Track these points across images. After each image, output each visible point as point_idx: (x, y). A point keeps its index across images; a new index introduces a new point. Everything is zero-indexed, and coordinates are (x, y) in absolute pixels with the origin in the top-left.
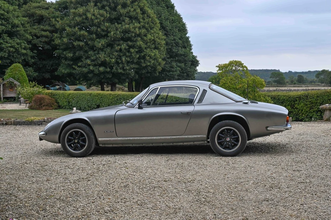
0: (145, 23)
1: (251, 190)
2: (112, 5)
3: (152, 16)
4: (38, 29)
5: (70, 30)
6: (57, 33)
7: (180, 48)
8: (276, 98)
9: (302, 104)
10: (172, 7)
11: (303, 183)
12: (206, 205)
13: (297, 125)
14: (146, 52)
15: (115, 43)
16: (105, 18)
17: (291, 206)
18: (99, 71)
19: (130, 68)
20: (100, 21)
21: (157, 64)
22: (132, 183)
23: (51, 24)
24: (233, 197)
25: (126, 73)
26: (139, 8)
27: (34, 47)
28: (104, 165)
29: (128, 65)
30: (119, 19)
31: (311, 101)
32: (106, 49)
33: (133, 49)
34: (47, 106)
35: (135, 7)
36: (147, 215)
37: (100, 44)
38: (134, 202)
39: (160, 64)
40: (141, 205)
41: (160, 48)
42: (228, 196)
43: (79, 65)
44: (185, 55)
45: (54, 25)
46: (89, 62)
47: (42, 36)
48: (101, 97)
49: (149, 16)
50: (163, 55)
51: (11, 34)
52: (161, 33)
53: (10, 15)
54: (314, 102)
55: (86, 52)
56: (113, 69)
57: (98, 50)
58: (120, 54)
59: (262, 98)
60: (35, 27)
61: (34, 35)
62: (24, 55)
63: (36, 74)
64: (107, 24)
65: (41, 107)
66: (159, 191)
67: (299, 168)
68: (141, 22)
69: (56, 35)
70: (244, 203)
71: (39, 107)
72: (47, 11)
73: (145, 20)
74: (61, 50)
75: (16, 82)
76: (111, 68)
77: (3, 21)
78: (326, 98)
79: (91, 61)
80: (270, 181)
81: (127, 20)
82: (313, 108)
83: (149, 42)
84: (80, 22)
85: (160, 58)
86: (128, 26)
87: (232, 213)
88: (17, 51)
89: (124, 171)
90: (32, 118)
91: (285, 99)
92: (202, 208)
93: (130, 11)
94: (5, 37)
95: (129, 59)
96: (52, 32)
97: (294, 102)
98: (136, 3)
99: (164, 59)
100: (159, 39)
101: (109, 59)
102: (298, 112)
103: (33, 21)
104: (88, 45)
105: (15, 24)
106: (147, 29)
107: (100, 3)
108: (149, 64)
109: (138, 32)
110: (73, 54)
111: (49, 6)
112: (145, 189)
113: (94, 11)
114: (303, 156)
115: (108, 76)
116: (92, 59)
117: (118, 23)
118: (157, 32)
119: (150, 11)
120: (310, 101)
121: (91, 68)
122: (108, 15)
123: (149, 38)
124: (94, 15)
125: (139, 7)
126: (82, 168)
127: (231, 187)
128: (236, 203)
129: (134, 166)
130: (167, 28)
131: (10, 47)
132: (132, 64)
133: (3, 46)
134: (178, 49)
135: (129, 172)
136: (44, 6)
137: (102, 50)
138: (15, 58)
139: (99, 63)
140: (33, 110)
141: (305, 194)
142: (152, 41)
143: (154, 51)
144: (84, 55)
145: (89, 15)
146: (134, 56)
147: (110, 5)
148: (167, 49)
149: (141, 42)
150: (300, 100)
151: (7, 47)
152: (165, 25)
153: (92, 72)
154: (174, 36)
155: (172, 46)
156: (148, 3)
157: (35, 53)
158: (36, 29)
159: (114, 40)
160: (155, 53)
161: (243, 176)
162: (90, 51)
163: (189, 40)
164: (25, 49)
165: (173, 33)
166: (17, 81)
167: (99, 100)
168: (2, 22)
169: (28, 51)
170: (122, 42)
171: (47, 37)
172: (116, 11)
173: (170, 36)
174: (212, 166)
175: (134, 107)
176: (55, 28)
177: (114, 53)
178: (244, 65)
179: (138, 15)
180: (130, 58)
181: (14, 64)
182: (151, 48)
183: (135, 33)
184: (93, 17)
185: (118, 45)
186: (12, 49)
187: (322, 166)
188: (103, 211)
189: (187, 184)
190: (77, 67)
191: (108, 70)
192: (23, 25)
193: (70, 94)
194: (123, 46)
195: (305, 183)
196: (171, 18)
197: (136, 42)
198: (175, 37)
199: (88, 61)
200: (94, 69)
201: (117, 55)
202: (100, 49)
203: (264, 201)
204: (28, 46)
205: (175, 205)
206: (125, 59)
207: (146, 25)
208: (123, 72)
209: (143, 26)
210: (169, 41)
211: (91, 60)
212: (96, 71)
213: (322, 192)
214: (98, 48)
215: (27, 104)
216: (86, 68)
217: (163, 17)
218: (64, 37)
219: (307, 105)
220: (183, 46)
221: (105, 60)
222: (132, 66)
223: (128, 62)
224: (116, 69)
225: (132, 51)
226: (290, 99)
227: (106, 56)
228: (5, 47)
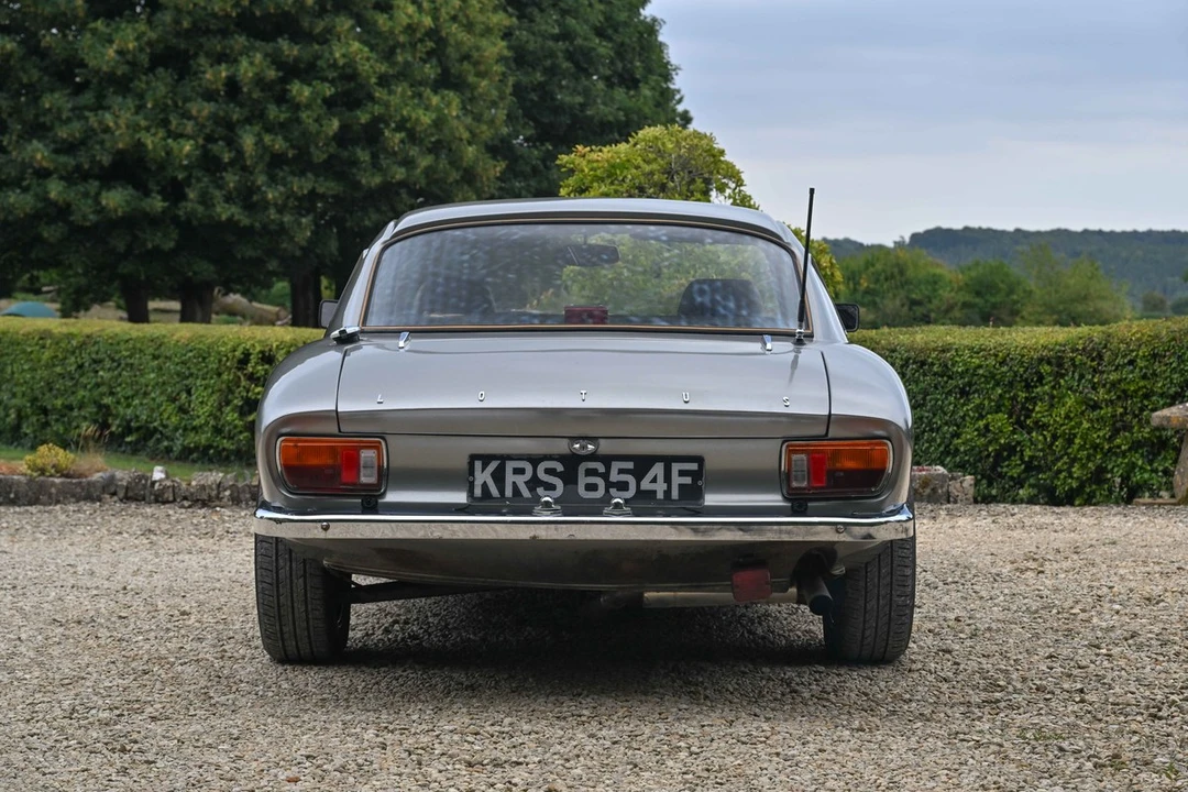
7: (601, 84)
8: (932, 364)
9: (1070, 401)
14: (387, 105)
15: (201, 46)
18: (101, 210)
19: (288, 198)
21: (455, 175)
25: (264, 227)
29: (273, 179)
31: (1120, 381)
32: (148, 83)
33: (309, 85)
37: (111, 52)
41: (471, 79)
46: (39, 156)
50: (492, 122)
54: (1136, 391)
56: (184, 197)
57: (100, 83)
58: (227, 112)
76: (175, 192)
79: (56, 151)
83: (403, 46)
85: (470, 143)
91: (981, 371)
95: (279, 144)
97: (1028, 386)
99: (497, 149)
100: (469, 27)
101: (164, 139)
102: (1051, 447)
104: (41, 55)
108: (400, 173)
115: (157, 241)
116: (64, 141)
120: (1114, 385)
121: (55, 189)
123: (405, 21)
132: (302, 173)
134: (586, 92)
137: (120, 83)
139: (102, 167)
142: (421, 40)
143: (435, 100)
144: (16, 111)
146: (313, 128)
148: (518, 90)
149: (356, 45)
150: (1062, 376)
153: (62, 212)
154: (564, 13)
155: (552, 71)
159: (196, 31)
160: (438, 109)
162: (52, 91)
163: (661, 38)
170: (241, 40)
173: (542, 10)
177: (194, 108)
180: (286, 139)
182: (420, 84)
185: (220, 58)
191: (157, 204)
194: (244, 63)
197: (326, 41)
198: (571, 21)
199: (39, 152)
200: (71, 195)
201: (208, 118)
202: (111, 78)
206: (259, 142)
208: (246, 221)
210: (533, 45)
211: (52, 146)
212: (85, 213)
214: (97, 72)
216: (25, 190)
219: (1095, 406)
220: (620, 76)
221: (140, 145)
222: (301, 185)
223: (276, 161)
224: (200, 203)
225: (300, 93)
226: (1005, 369)
227: (143, 123)
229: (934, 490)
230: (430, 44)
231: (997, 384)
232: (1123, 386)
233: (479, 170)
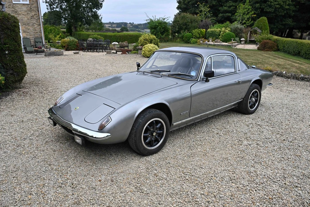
34: (268, 48)
62: (287, 9)
65: (265, 49)
75: (258, 30)
88: (282, 7)
131: (277, 4)
133: (272, 4)
138: (280, 12)
140: (259, 51)
151: (275, 5)
157: (297, 8)
164: (289, 5)
166: (260, 29)
169: (291, 6)
181: (262, 18)
186: (277, 6)
204: (292, 3)
228: (273, 5)
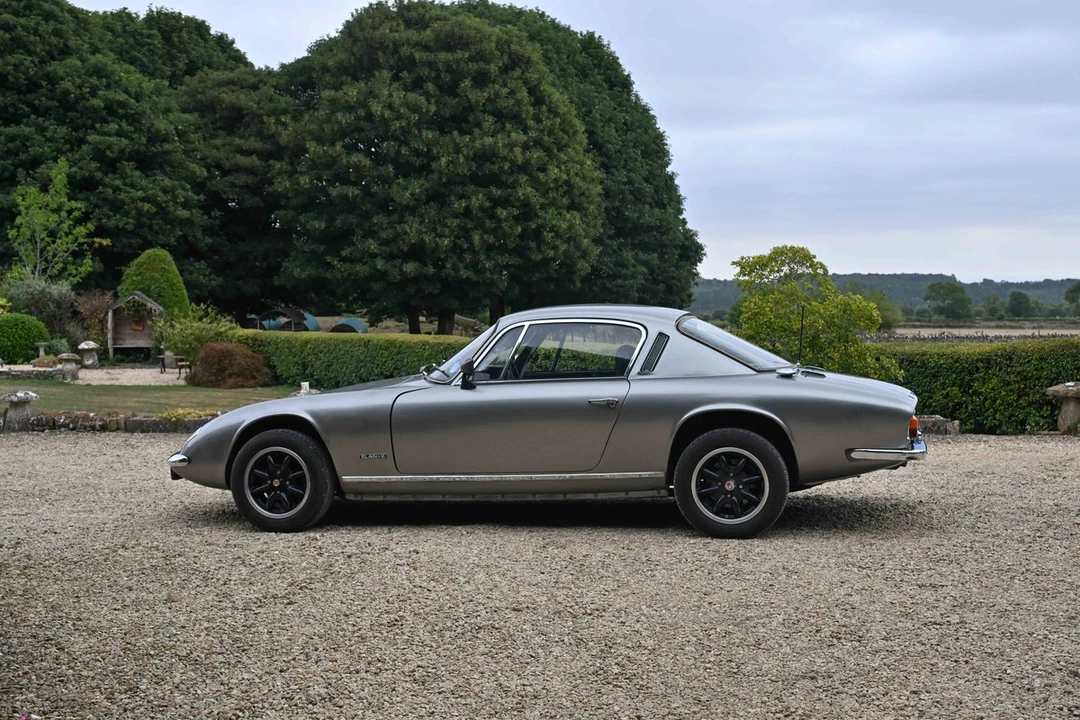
0: (542, 131)
1: (772, 643)
2: (446, 77)
3: (563, 109)
4: (227, 147)
5: (320, 150)
6: (279, 158)
7: (647, 206)
8: (917, 362)
9: (995, 381)
10: (626, 83)
11: (938, 627)
12: (621, 687)
13: (971, 446)
14: (545, 219)
15: (452, 190)
16: (422, 115)
17: (879, 696)
18: (403, 273)
19: (496, 266)
20: (409, 124)
21: (578, 254)
22: (416, 614)
23: (266, 132)
24: (708, 665)
25: (484, 281)
26: (524, 88)
27: (214, 201)
28: (349, 557)
29: (489, 258)
30: (466, 121)
31: (1022, 371)
32: (425, 209)
33: (506, 209)
34: (238, 375)
35: (512, 84)
36: (433, 713)
37: (408, 194)
38: (403, 673)
39: (584, 255)
40: (423, 684)
41: (585, 205)
42: (696, 659)
43: (344, 255)
44: (660, 227)
45: (272, 136)
46: (372, 248)
47: (237, 169)
48: (398, 353)
49: (553, 112)
50: (595, 226)
51: (147, 163)
52: (589, 162)
53: (145, 106)
54: (1032, 377)
55: (367, 216)
56: (444, 267)
57: (402, 210)
58: (465, 224)
59: (869, 360)
60: (218, 142)
61: (214, 164)
62: (183, 222)
63: (216, 282)
64: (429, 135)
65: (223, 379)
66: (488, 639)
67: (936, 580)
68: (531, 129)
69: (278, 166)
70: (739, 684)
71: (218, 380)
72: (253, 94)
73: (542, 121)
74: (292, 212)
75: (151, 304)
76: (439, 264)
77: (124, 124)
78: (1068, 362)
79: (379, 245)
80: (838, 616)
81: (489, 121)
82: (1028, 395)
83: (552, 189)
84: (348, 127)
85: (585, 238)
86: (491, 139)
87: (695, 712)
88: (162, 211)
89: (404, 577)
90: (180, 411)
91: (944, 366)
92: (605, 697)
93: (497, 95)
94: (128, 171)
95: (491, 239)
96: (265, 156)
97: (970, 373)
98: (517, 73)
99: (596, 241)
100: (584, 178)
101: (434, 238)
102: (984, 404)
103: (212, 123)
104: (372, 195)
105: (158, 131)
106: (547, 150)
107: (409, 72)
108: (551, 253)
109: (520, 159)
110: (327, 222)
111: (261, 81)
112: (448, 634)
113: (390, 95)
114: (960, 541)
115: (430, 290)
116: (384, 239)
117: (462, 133)
118: (577, 159)
119: (557, 96)
120: (1019, 373)
121: (380, 264)
122: (433, 108)
123: (553, 176)
124: (390, 107)
125: (525, 83)
126: (283, 563)
127: (713, 632)
128: (715, 681)
129: (440, 561)
130: (610, 146)
131: (143, 200)
132: (503, 254)
133: (123, 196)
134: (640, 211)
135: (417, 579)
136: (246, 80)
137: (412, 210)
138: (157, 233)
139: (403, 251)
140: (198, 388)
141: (935, 661)
142: (561, 186)
143: (568, 216)
144: (359, 224)
145: (376, 108)
146: (509, 231)
147: (438, 77)
148: (607, 210)
149: (529, 189)
150: (990, 368)
151: (133, 200)
152: (602, 138)
153: (382, 275)
154: (629, 171)
155: (623, 200)
156: (551, 72)
157: (215, 218)
158: (221, 147)
159: (449, 183)
160: (570, 221)
161: (756, 600)
162: (378, 214)
163: (676, 182)
164: (185, 205)
165: (626, 161)
166: (156, 301)
167: (393, 359)
168: (120, 126)
169: (194, 211)
170: (470, 188)
171: (251, 171)
172: (455, 95)
173: (618, 170)
174: (674, 566)
175: (449, 384)
176: (277, 144)
177: (449, 222)
178: (816, 260)
179: (519, 107)
180: (494, 237)
181: (149, 252)
182: (560, 208)
183: (513, 162)
184: (387, 114)
185: (461, 197)
186: (146, 206)
187: (1011, 574)
188: (304, 698)
189: (579, 621)
190: (340, 261)
191: (431, 270)
192: (181, 134)
193: (307, 342)
194: (474, 199)
195: (945, 626)
196: (621, 117)
197: (514, 187)
198: (632, 175)
199: (372, 245)
200: (388, 267)
201: (456, 227)
202: (407, 207)
203: (804, 677)
204: (196, 197)
205: (524, 685)
206: (482, 238)
207: (546, 138)
208: (475, 279)
209: (535, 141)
210: (614, 187)
211: (378, 242)
212: (394, 274)
213: (990, 654)
214: (400, 204)
215: (183, 370)
216: (364, 264)
217: (598, 115)
218: (301, 173)
219: (1009, 384)
220: (656, 202)
221: (423, 241)
222: (502, 260)
223: (489, 248)
224: (453, 270)
225: (502, 214)
226: (958, 365)
227: (424, 230)
228: (127, 201)
229: (939, 428)
230: (565, 188)
231: (953, 372)
232: (1025, 374)
233: (589, 251)
